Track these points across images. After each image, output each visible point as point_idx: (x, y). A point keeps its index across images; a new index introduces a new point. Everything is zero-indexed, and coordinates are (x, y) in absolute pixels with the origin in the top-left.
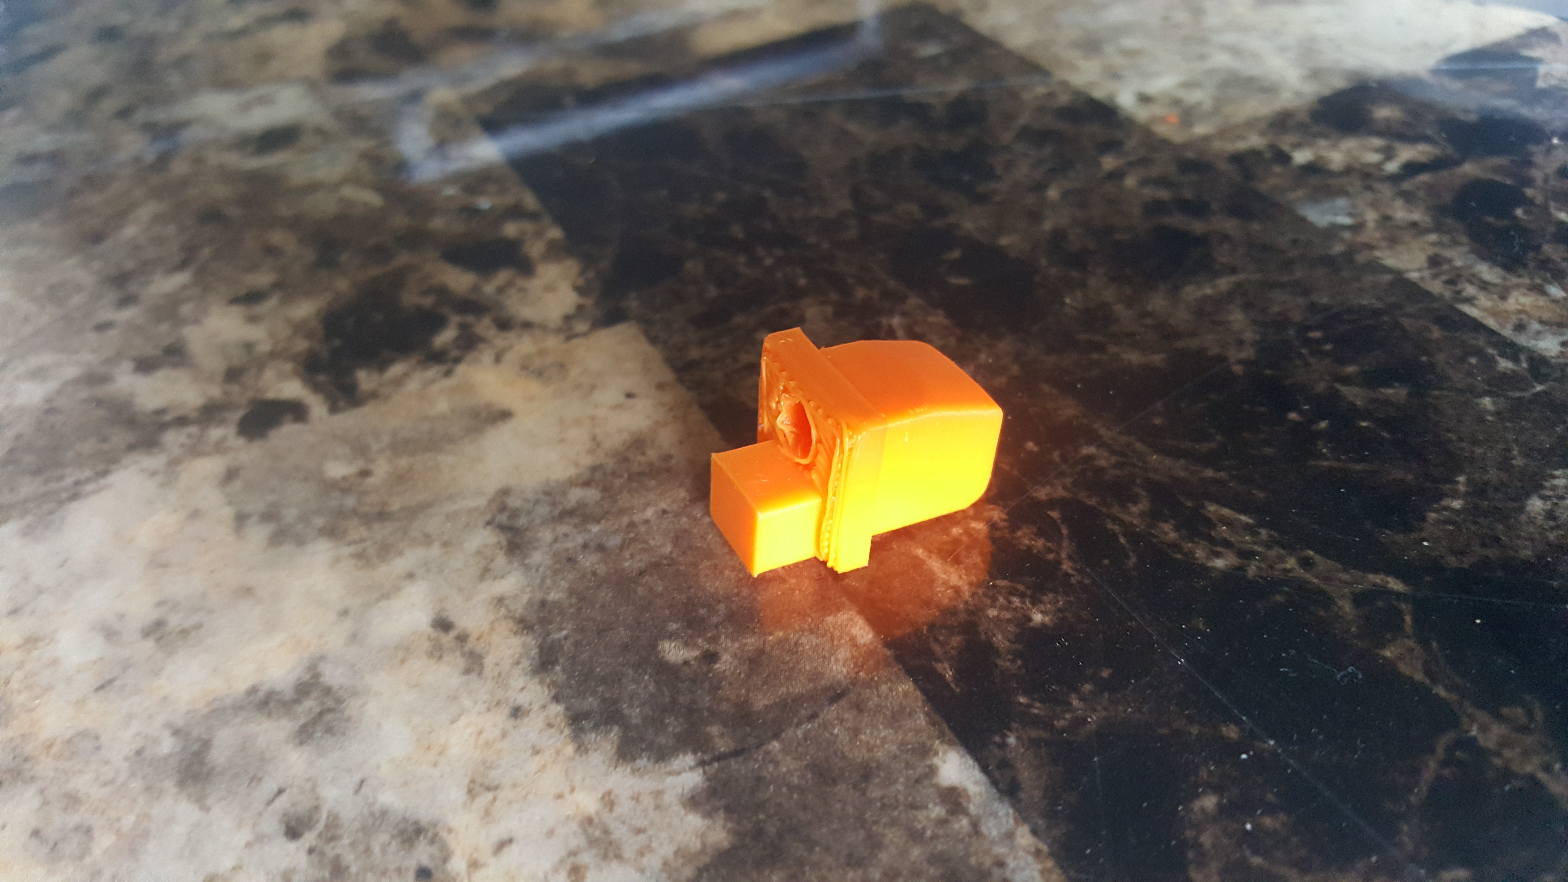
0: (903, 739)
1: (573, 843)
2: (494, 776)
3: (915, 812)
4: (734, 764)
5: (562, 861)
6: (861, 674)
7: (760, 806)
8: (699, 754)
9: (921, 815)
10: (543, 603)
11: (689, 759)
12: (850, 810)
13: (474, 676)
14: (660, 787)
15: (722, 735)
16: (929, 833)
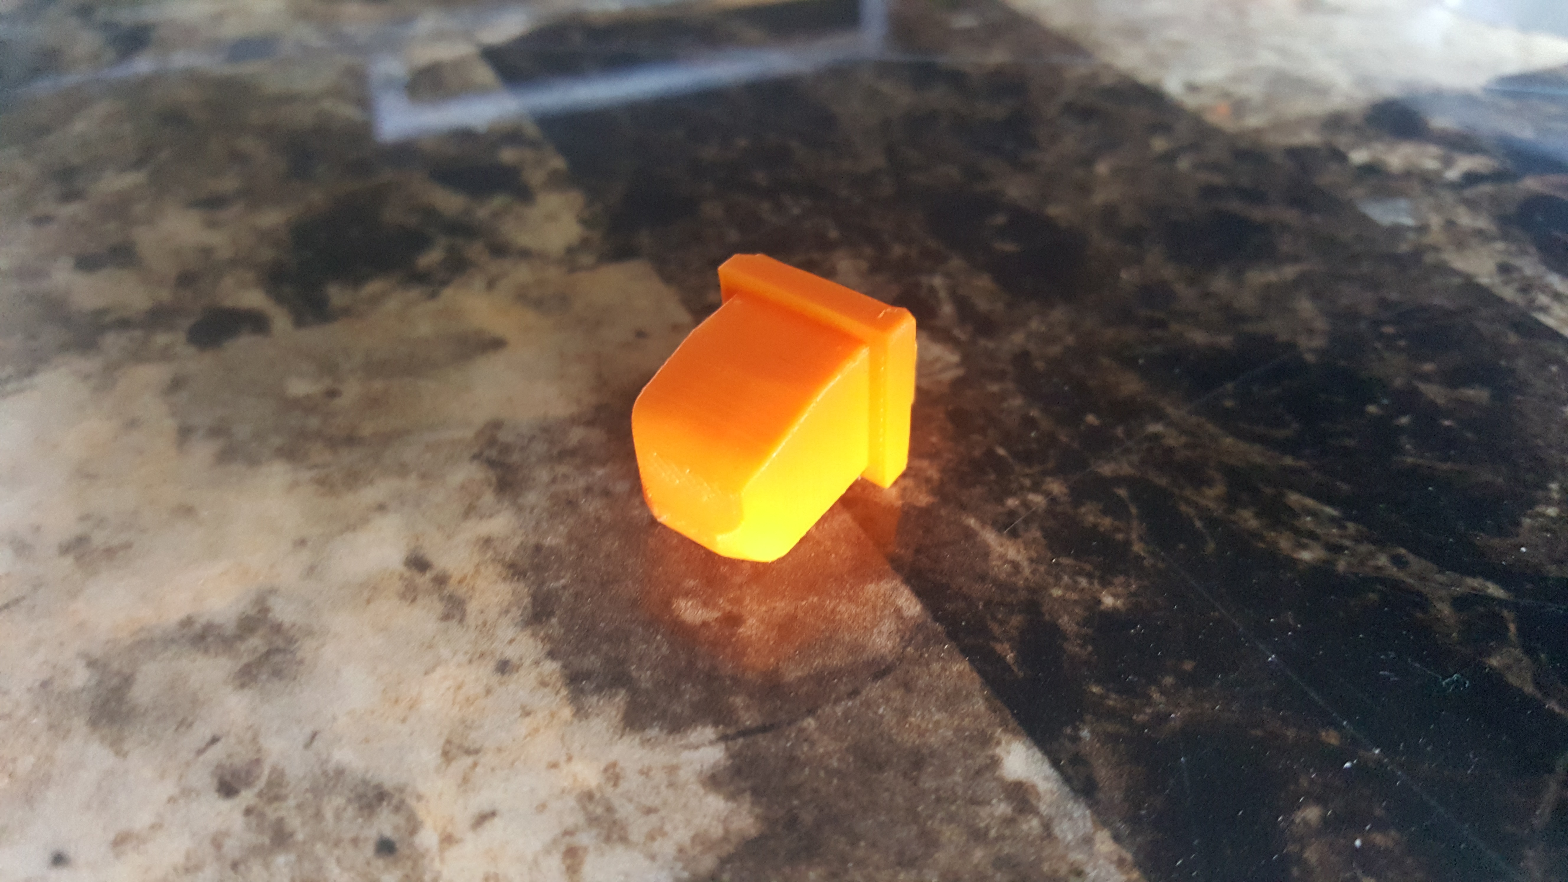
0: (959, 724)
1: (569, 821)
2: (474, 738)
3: (977, 808)
4: (763, 741)
5: (555, 841)
6: (909, 649)
7: (794, 791)
8: (721, 727)
9: (984, 812)
10: (538, 548)
11: (709, 732)
12: (900, 800)
13: (453, 623)
14: (675, 761)
15: (747, 708)
16: (993, 833)
